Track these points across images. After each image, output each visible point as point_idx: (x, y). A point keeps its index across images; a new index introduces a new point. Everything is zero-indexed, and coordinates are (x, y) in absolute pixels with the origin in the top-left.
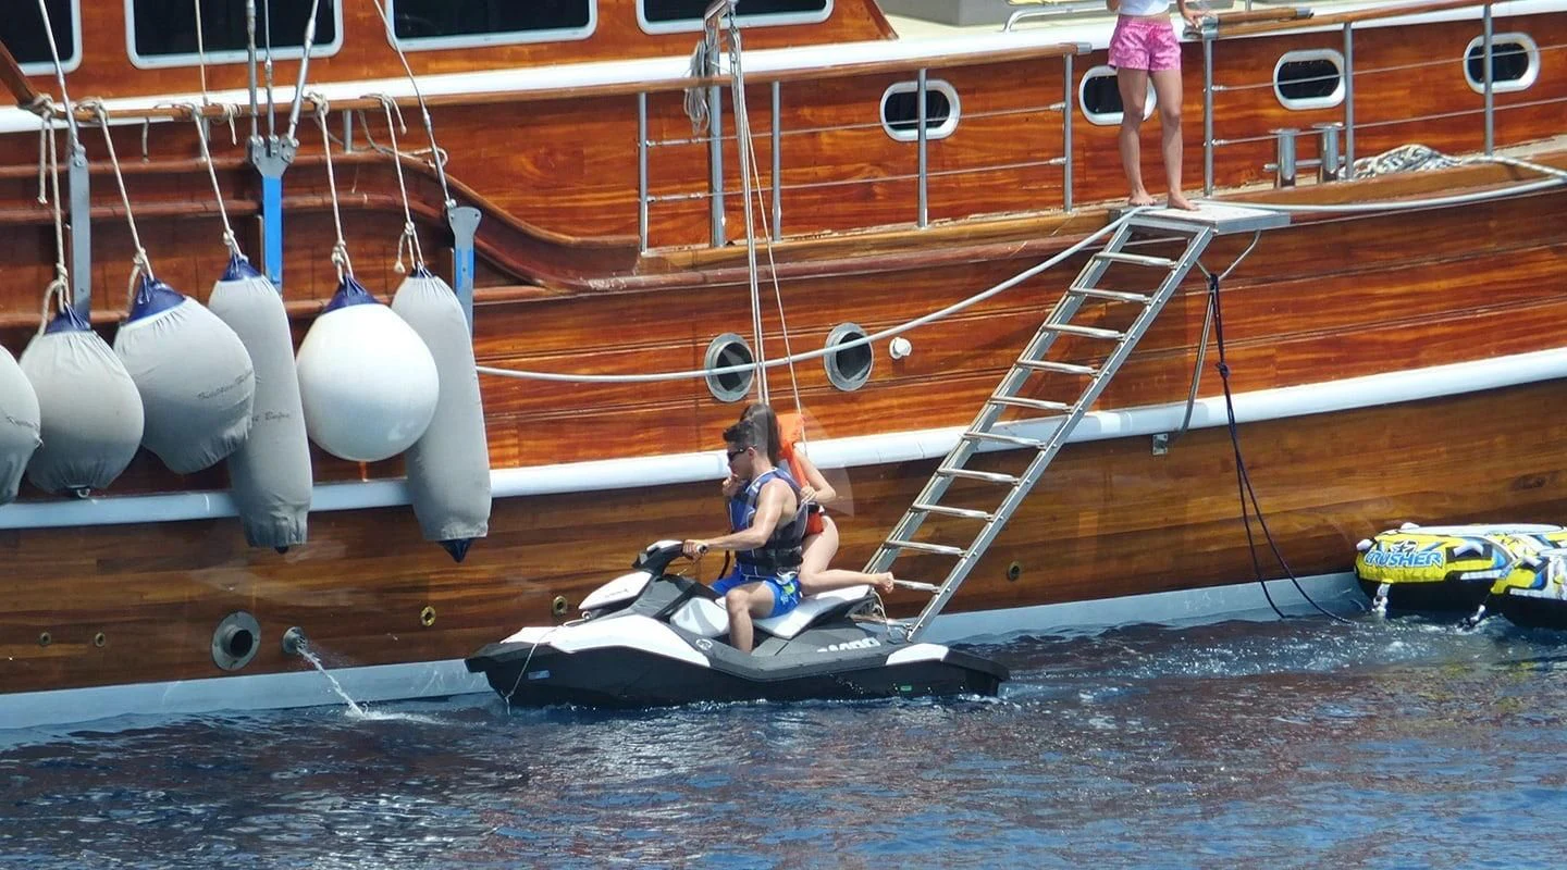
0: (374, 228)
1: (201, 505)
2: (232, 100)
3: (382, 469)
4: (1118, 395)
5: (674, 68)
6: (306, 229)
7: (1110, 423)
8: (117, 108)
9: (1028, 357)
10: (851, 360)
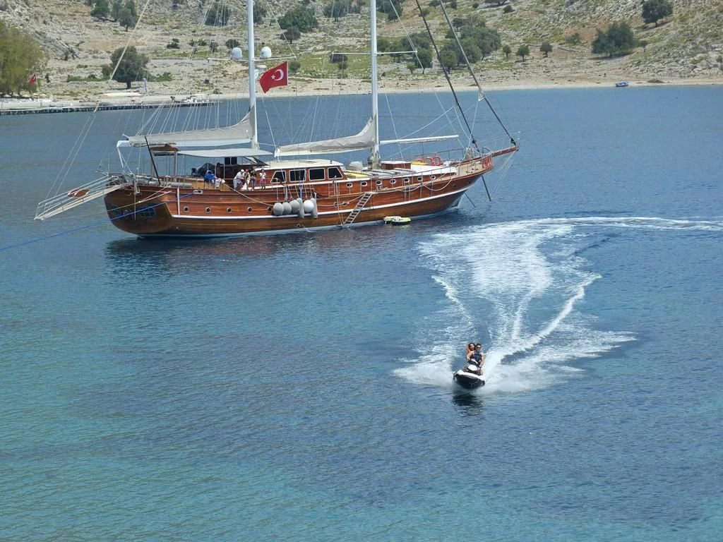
0: (309, 194)
1: (296, 215)
2: (298, 184)
3: (310, 213)
4: (365, 207)
5: (331, 182)
6: (304, 194)
7: (364, 209)
8: (289, 185)
9: (358, 204)
10: (344, 204)
